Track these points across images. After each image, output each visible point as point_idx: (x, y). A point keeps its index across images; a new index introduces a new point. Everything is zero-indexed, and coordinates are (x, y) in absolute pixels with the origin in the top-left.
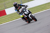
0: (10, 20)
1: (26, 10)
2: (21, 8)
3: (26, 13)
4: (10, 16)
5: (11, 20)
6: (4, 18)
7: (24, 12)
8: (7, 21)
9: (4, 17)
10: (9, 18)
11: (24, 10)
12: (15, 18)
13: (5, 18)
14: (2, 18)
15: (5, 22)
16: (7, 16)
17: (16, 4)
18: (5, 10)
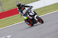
1: (31, 11)
2: (25, 9)
3: (31, 14)
7: (29, 13)
8: (19, 21)
9: (16, 16)
11: (29, 11)
15: (18, 22)
17: (20, 4)
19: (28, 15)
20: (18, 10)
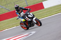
0: (48, 15)
4: (49, 10)
5: (50, 15)
6: (41, 13)
7: (28, 15)
8: (45, 16)
10: (47, 12)
12: (54, 12)
13: (43, 12)
14: (39, 12)
16: (45, 10)
17: (18, 6)
18: (42, 3)
19: (27, 17)
20: (16, 12)
